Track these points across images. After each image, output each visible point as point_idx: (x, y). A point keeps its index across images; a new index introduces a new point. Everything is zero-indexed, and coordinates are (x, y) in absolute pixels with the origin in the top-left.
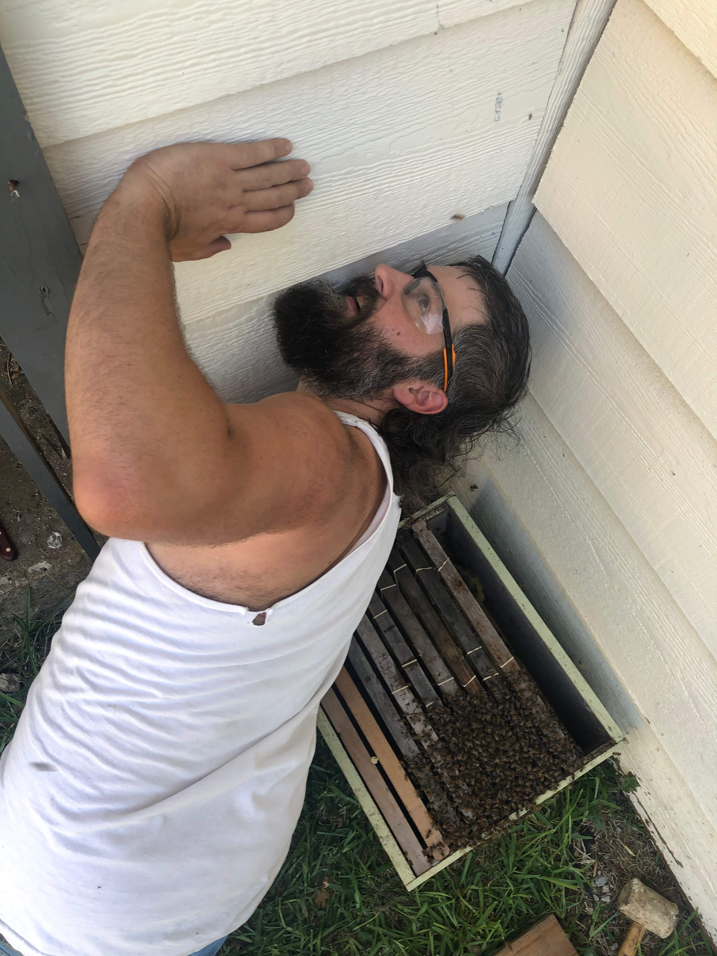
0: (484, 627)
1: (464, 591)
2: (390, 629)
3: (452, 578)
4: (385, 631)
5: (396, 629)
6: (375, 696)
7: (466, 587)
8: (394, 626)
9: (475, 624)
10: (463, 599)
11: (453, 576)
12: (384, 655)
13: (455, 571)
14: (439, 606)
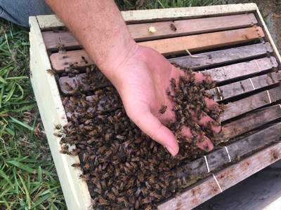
0: (246, 169)
1: (270, 159)
2: (242, 87)
4: (241, 83)
7: (273, 162)
8: (244, 91)
10: (265, 155)
12: (226, 76)
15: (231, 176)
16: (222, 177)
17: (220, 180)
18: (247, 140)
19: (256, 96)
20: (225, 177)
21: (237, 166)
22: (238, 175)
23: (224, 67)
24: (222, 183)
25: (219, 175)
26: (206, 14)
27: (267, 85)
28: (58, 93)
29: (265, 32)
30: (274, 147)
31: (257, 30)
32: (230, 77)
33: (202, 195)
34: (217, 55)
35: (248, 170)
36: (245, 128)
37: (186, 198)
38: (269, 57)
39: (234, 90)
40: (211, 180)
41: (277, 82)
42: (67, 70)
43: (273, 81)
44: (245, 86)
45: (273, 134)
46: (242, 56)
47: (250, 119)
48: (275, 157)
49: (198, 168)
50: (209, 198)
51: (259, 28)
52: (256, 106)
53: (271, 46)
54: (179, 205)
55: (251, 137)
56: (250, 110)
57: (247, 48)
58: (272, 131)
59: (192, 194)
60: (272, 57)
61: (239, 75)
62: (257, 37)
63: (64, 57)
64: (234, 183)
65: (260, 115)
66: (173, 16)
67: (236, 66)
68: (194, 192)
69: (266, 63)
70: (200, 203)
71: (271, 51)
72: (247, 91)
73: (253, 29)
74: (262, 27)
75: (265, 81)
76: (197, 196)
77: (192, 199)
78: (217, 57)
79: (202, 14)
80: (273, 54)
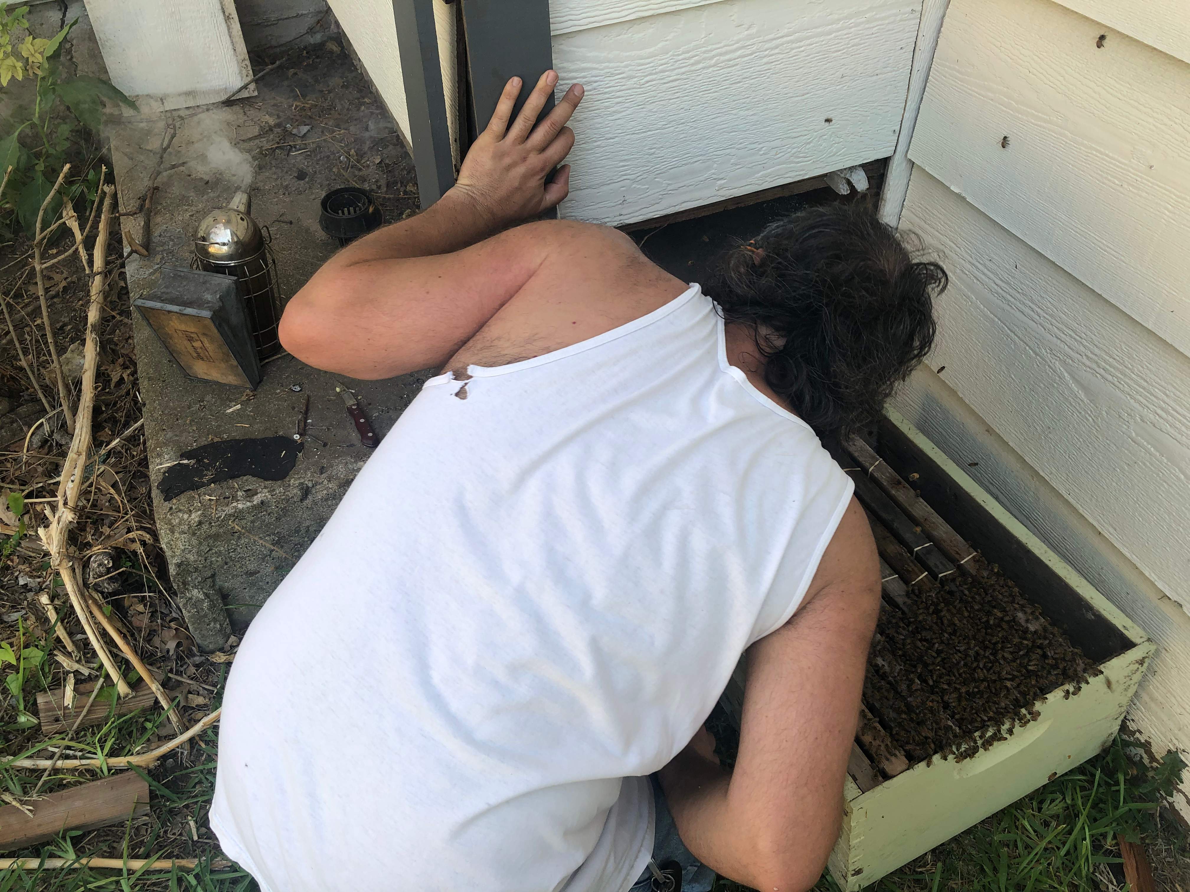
0: (934, 523)
1: (904, 489)
3: (888, 478)
7: (907, 485)
10: (903, 497)
11: (888, 475)
13: (890, 470)
15: (951, 541)
16: (957, 553)
17: (962, 555)
20: (956, 549)
21: (936, 534)
22: (946, 533)
24: (965, 553)
25: (957, 556)
30: (885, 484)
35: (933, 520)
40: (967, 567)
48: (899, 482)
64: (959, 537)
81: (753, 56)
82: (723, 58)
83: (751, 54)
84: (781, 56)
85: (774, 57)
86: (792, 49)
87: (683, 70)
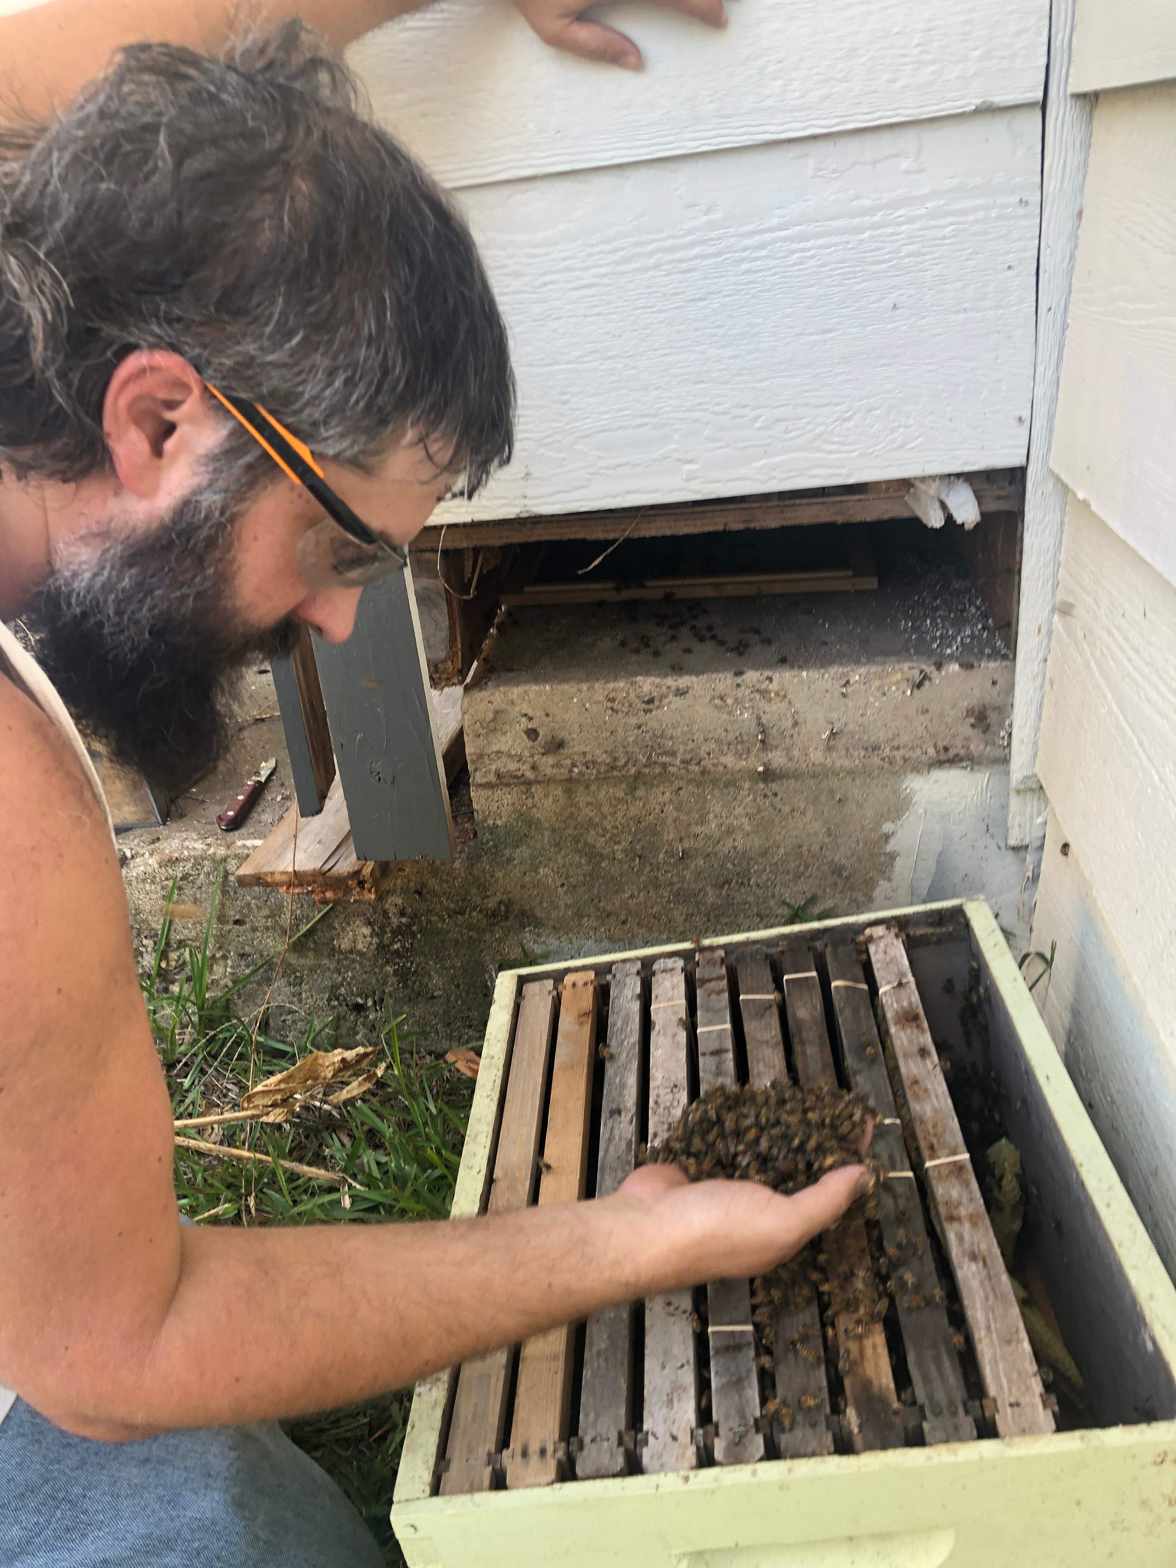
0: (927, 1092)
1: (915, 1031)
2: (718, 1052)
3: (902, 1007)
4: (704, 1054)
5: (730, 1055)
6: (610, 1140)
7: (925, 1025)
8: (727, 1051)
9: (907, 1082)
10: (905, 1041)
11: (905, 1004)
12: (676, 1086)
13: (916, 998)
14: (845, 1041)
15: (935, 1126)
16: (932, 1147)
17: (940, 1153)
18: (856, 1073)
19: (750, 1027)
20: (934, 1140)
21: (916, 1107)
22: (935, 1111)
23: (652, 1084)
24: (946, 1151)
25: (926, 1153)
26: (496, 1096)
27: (726, 995)
28: (618, 1481)
29: (584, 968)
30: (889, 1015)
31: (574, 985)
32: (681, 1074)
33: (965, 1200)
34: (614, 1093)
35: (929, 1086)
36: (824, 1068)
37: (961, 1238)
38: (654, 974)
39: (719, 1073)
40: (932, 1174)
41: (724, 971)
42: (560, 1454)
43: (720, 978)
44: (714, 1046)
45: (855, 1011)
46: (634, 1036)
47: (804, 1053)
48: (916, 1018)
49: (895, 1198)
50: (975, 1185)
51: (569, 979)
52: (774, 1032)
53: (624, 961)
54: (974, 1257)
55: (850, 1061)
56: (781, 1047)
57: (615, 1021)
58: (848, 1012)
59: (955, 1225)
60: (656, 967)
61: (682, 1055)
62: (591, 989)
63: (525, 1454)
64: (955, 1124)
65: (800, 1031)
66: (482, 1177)
67: (657, 1054)
68: (952, 1218)
69: (667, 984)
70: (983, 1209)
71: (638, 965)
72: (729, 1044)
73: (566, 995)
74: (567, 971)
75: (713, 996)
76: (963, 1212)
77: (967, 1225)
78: (621, 1095)
79: (494, 1107)
80: (647, 963)
81: (722, 258)
82: (669, 257)
83: (718, 254)
84: (773, 263)
85: (759, 263)
86: (793, 252)
87: (603, 270)
